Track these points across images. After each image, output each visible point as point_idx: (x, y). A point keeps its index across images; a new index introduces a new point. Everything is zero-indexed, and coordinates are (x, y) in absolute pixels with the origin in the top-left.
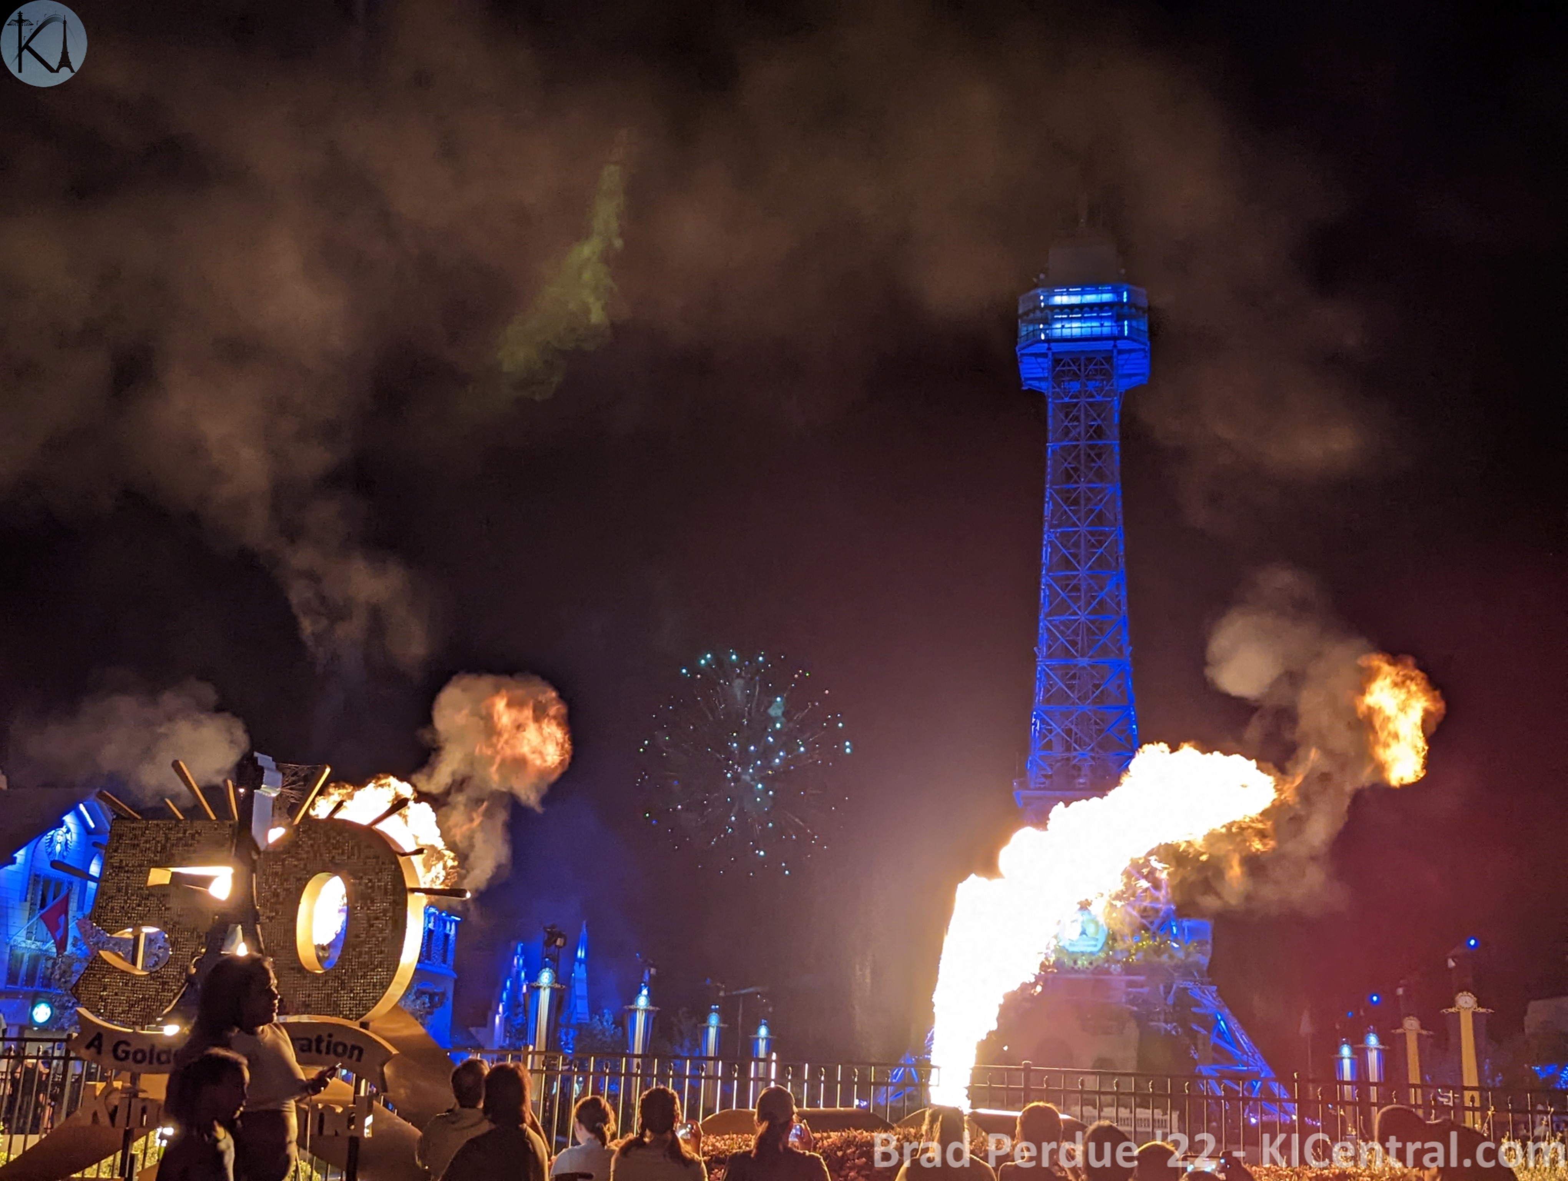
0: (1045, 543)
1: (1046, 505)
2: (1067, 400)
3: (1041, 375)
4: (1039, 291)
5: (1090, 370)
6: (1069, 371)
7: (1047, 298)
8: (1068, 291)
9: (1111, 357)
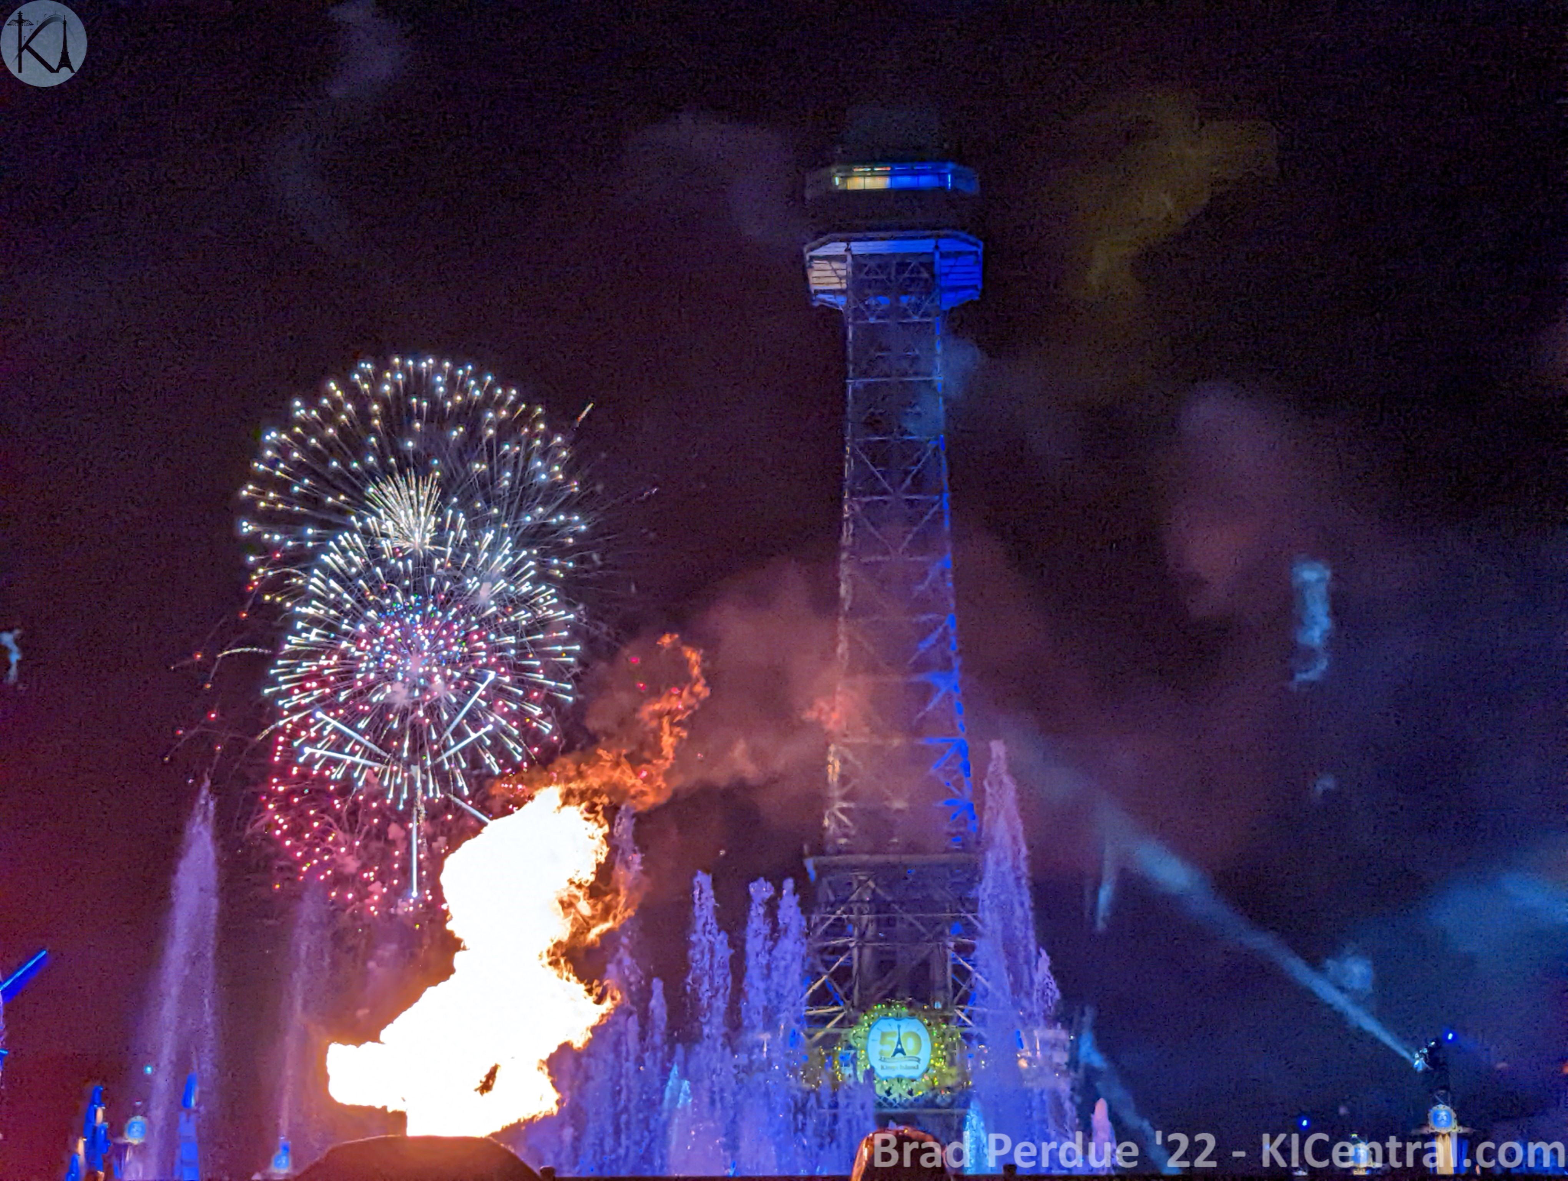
0: (846, 516)
1: (847, 465)
2: (872, 320)
3: (838, 287)
4: (833, 170)
5: (904, 280)
6: (876, 281)
7: (844, 178)
8: (872, 171)
9: (932, 264)
